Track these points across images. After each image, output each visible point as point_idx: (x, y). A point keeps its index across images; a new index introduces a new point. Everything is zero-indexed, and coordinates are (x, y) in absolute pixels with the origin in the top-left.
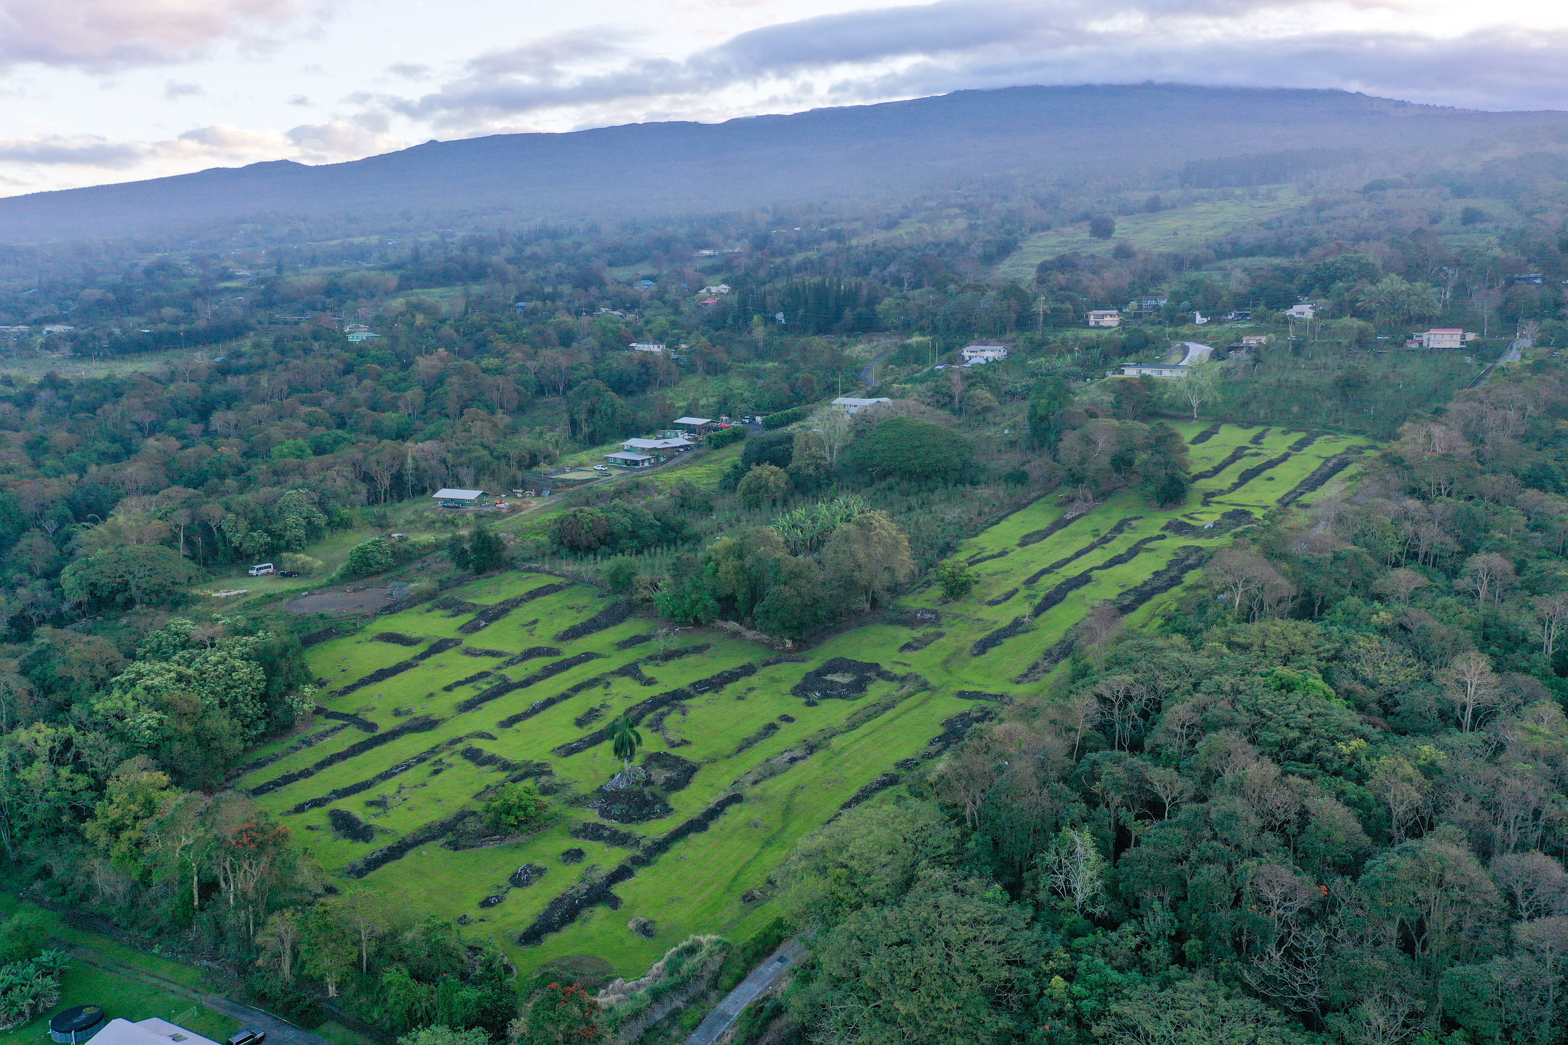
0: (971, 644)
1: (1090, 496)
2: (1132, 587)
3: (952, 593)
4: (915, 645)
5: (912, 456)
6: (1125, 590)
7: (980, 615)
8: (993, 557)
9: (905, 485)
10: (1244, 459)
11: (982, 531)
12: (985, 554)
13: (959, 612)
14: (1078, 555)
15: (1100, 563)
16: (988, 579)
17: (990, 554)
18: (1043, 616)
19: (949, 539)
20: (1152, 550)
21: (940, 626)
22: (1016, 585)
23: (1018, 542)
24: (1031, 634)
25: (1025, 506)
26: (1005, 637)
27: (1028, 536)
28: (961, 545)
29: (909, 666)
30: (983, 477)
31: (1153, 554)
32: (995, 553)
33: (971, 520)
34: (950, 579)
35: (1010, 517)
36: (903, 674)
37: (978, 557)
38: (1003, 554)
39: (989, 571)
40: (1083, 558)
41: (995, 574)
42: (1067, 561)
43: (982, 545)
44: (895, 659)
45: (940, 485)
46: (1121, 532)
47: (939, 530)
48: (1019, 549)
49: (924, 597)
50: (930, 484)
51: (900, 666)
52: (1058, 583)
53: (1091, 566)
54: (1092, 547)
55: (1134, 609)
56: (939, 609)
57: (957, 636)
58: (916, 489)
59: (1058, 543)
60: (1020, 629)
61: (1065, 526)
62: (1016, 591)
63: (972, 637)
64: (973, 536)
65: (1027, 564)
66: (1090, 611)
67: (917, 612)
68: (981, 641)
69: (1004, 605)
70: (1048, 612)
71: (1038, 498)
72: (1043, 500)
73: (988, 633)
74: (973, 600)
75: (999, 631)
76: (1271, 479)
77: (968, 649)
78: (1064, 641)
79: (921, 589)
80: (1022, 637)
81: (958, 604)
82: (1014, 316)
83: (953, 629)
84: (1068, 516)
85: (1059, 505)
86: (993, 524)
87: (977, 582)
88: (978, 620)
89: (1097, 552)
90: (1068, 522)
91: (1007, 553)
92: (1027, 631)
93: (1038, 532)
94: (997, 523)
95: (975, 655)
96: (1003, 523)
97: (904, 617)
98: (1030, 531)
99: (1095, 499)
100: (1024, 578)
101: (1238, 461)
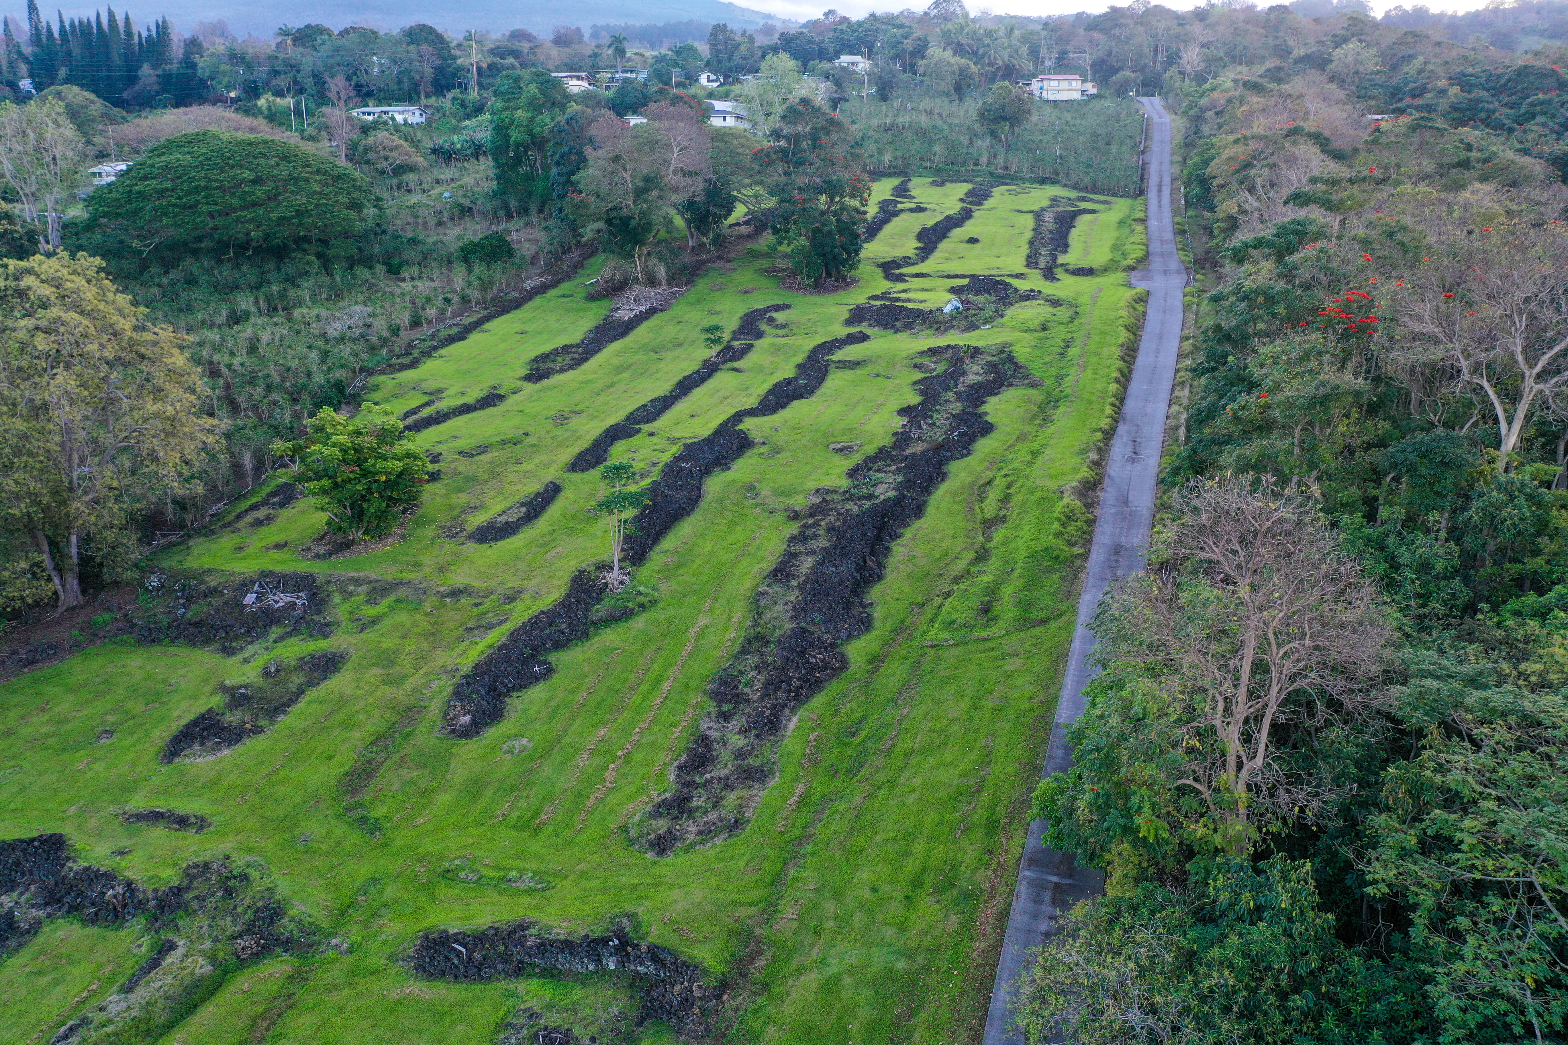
0: (445, 687)
1: (661, 271)
2: (870, 449)
3: (359, 516)
4: (232, 718)
5: (235, 202)
6: (857, 459)
7: (458, 578)
8: (466, 409)
9: (225, 272)
10: (903, 216)
11: (428, 353)
12: (444, 405)
13: (390, 574)
14: (686, 386)
15: (752, 402)
16: (463, 466)
17: (459, 402)
18: (657, 558)
19: (340, 374)
20: (855, 365)
21: (325, 630)
22: (551, 474)
23: (524, 372)
24: (639, 622)
25: (517, 304)
26: (559, 646)
27: (545, 357)
28: (376, 387)
29: (202, 823)
30: (411, 254)
31: (858, 372)
32: (471, 397)
33: (395, 331)
34: (346, 472)
35: (487, 326)
36: (170, 876)
37: (426, 412)
38: (491, 399)
39: (463, 443)
40: (698, 394)
41: (483, 449)
42: (664, 404)
43: (433, 385)
44: (139, 802)
45: (314, 268)
46: (760, 335)
47: (314, 355)
48: (529, 387)
49: (271, 534)
50: (289, 269)
51: (158, 834)
52: (666, 457)
53: (732, 411)
54: (707, 371)
55: (919, 511)
56: (319, 569)
57: (388, 659)
58: (253, 279)
59: (622, 368)
60: (600, 610)
61: (623, 334)
62: (553, 491)
63: (442, 658)
64: (404, 367)
65: (561, 419)
66: (793, 528)
67: (245, 586)
68: (479, 670)
69: (527, 534)
70: (670, 542)
71: (542, 289)
72: (552, 293)
73: (497, 636)
74: (430, 531)
75: (534, 623)
76: (973, 240)
77: (435, 708)
78: (762, 639)
79: (261, 513)
80: (610, 636)
81: (384, 548)
82: (428, 72)
83: (370, 635)
84: (624, 315)
85: (592, 297)
86: (451, 340)
87: (434, 477)
88: (456, 593)
89: (722, 380)
90: (627, 327)
91: (501, 397)
92: (623, 615)
93: (566, 349)
94: (461, 337)
95: (467, 733)
96: (475, 337)
97: (199, 610)
98: (547, 348)
99: (672, 280)
100: (567, 455)
101: (895, 220)
